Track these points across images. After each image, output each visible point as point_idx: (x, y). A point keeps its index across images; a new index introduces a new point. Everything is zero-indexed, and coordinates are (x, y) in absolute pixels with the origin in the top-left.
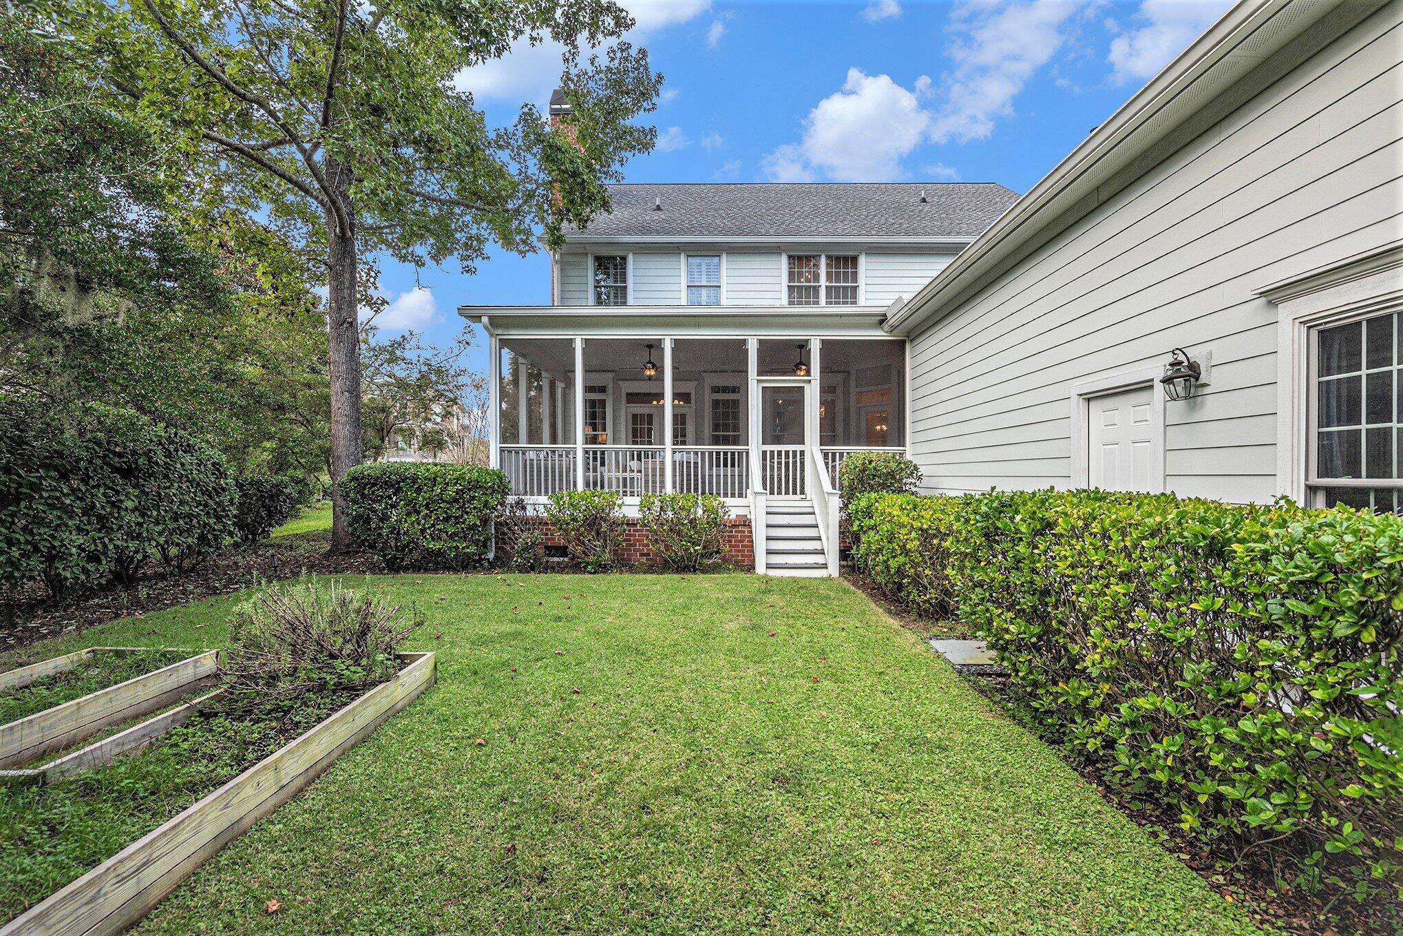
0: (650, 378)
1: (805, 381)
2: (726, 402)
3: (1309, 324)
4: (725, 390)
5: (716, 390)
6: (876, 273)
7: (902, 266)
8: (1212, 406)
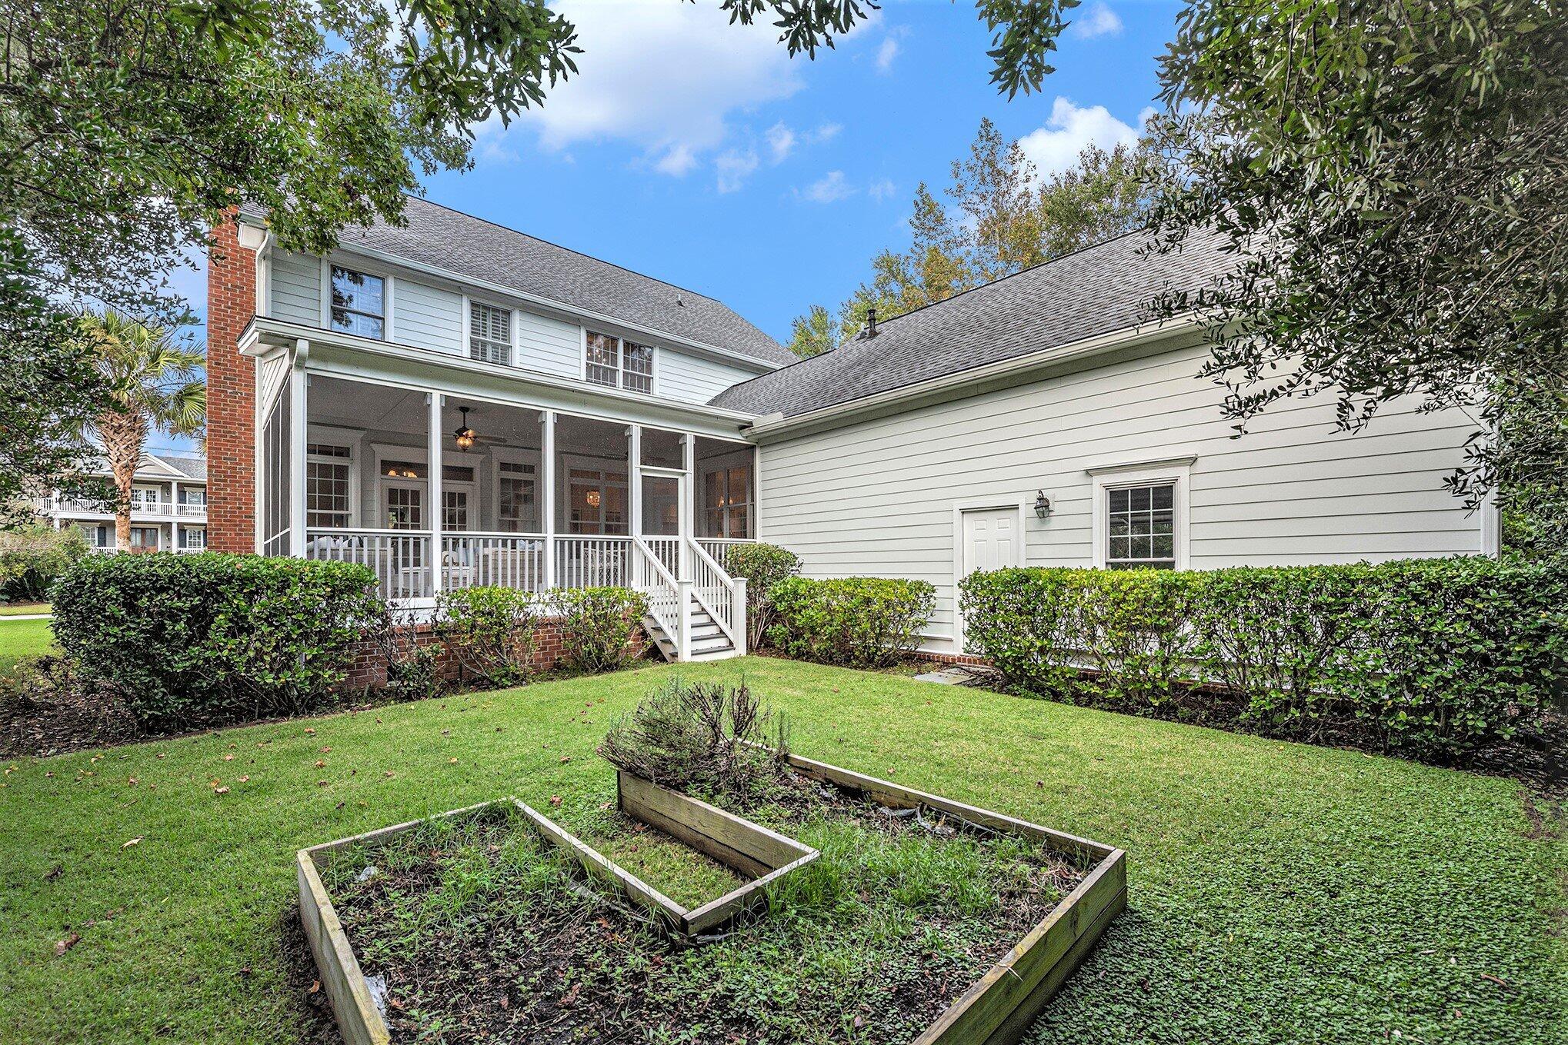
0: (464, 449)
1: (679, 474)
2: (517, 484)
3: (1106, 487)
4: (517, 468)
5: (504, 466)
6: (669, 369)
7: (688, 367)
8: (1054, 522)
